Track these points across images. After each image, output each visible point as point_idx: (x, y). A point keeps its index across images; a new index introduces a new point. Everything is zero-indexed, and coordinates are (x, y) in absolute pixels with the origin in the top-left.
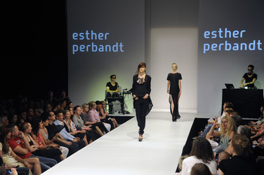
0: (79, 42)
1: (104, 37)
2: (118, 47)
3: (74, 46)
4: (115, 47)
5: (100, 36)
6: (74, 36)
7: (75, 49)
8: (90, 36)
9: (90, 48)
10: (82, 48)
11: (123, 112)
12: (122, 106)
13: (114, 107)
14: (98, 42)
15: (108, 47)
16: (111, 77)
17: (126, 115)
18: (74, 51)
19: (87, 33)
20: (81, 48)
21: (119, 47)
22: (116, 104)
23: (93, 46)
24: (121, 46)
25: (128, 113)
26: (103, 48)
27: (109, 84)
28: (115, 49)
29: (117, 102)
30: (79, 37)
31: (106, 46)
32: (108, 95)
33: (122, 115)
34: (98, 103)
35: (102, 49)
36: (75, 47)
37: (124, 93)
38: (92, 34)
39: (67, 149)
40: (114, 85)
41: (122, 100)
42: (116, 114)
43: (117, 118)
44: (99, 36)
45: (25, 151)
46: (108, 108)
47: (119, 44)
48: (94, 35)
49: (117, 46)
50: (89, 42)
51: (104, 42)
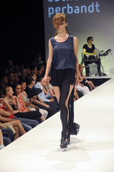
3: (49, 9)
4: (91, 8)
7: (50, 12)
9: (66, 10)
10: (58, 10)
11: (100, 74)
12: (99, 68)
13: (90, 69)
15: (84, 8)
16: (89, 39)
17: (103, 77)
18: (50, 14)
20: (56, 11)
21: (95, 7)
22: (93, 67)
23: (68, 7)
24: (97, 5)
25: (104, 75)
26: (78, 10)
27: (85, 47)
28: (91, 10)
29: (94, 64)
31: (82, 7)
32: (85, 57)
33: (99, 77)
35: (77, 11)
36: (51, 10)
37: (100, 55)
39: (46, 112)
40: (90, 47)
41: (98, 63)
42: (93, 77)
43: (93, 80)
45: (8, 113)
46: (84, 70)
47: (95, 4)
49: (93, 6)
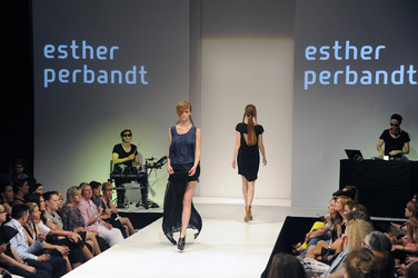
0: (57, 64)
1: (108, 55)
2: (136, 75)
3: (46, 71)
5: (101, 52)
6: (48, 51)
7: (48, 77)
8: (79, 52)
9: (80, 76)
10: (63, 75)
11: (146, 203)
12: (144, 192)
13: (127, 194)
14: (96, 65)
15: (116, 75)
16: (122, 135)
17: (151, 210)
18: (46, 81)
19: (74, 46)
20: (61, 76)
21: (138, 76)
22: (132, 188)
23: (86, 71)
24: (143, 72)
25: (155, 206)
26: (106, 77)
28: (131, 79)
29: (134, 184)
30: (56, 53)
31: (113, 73)
32: (116, 169)
34: (94, 185)
35: (103, 78)
36: (50, 74)
37: (147, 167)
38: (85, 47)
40: (127, 150)
41: (143, 181)
42: (132, 209)
43: (131, 216)
44: (98, 53)
46: (114, 195)
47: (138, 69)
48: (88, 51)
49: (134, 73)
50: (79, 64)
51: (108, 65)
